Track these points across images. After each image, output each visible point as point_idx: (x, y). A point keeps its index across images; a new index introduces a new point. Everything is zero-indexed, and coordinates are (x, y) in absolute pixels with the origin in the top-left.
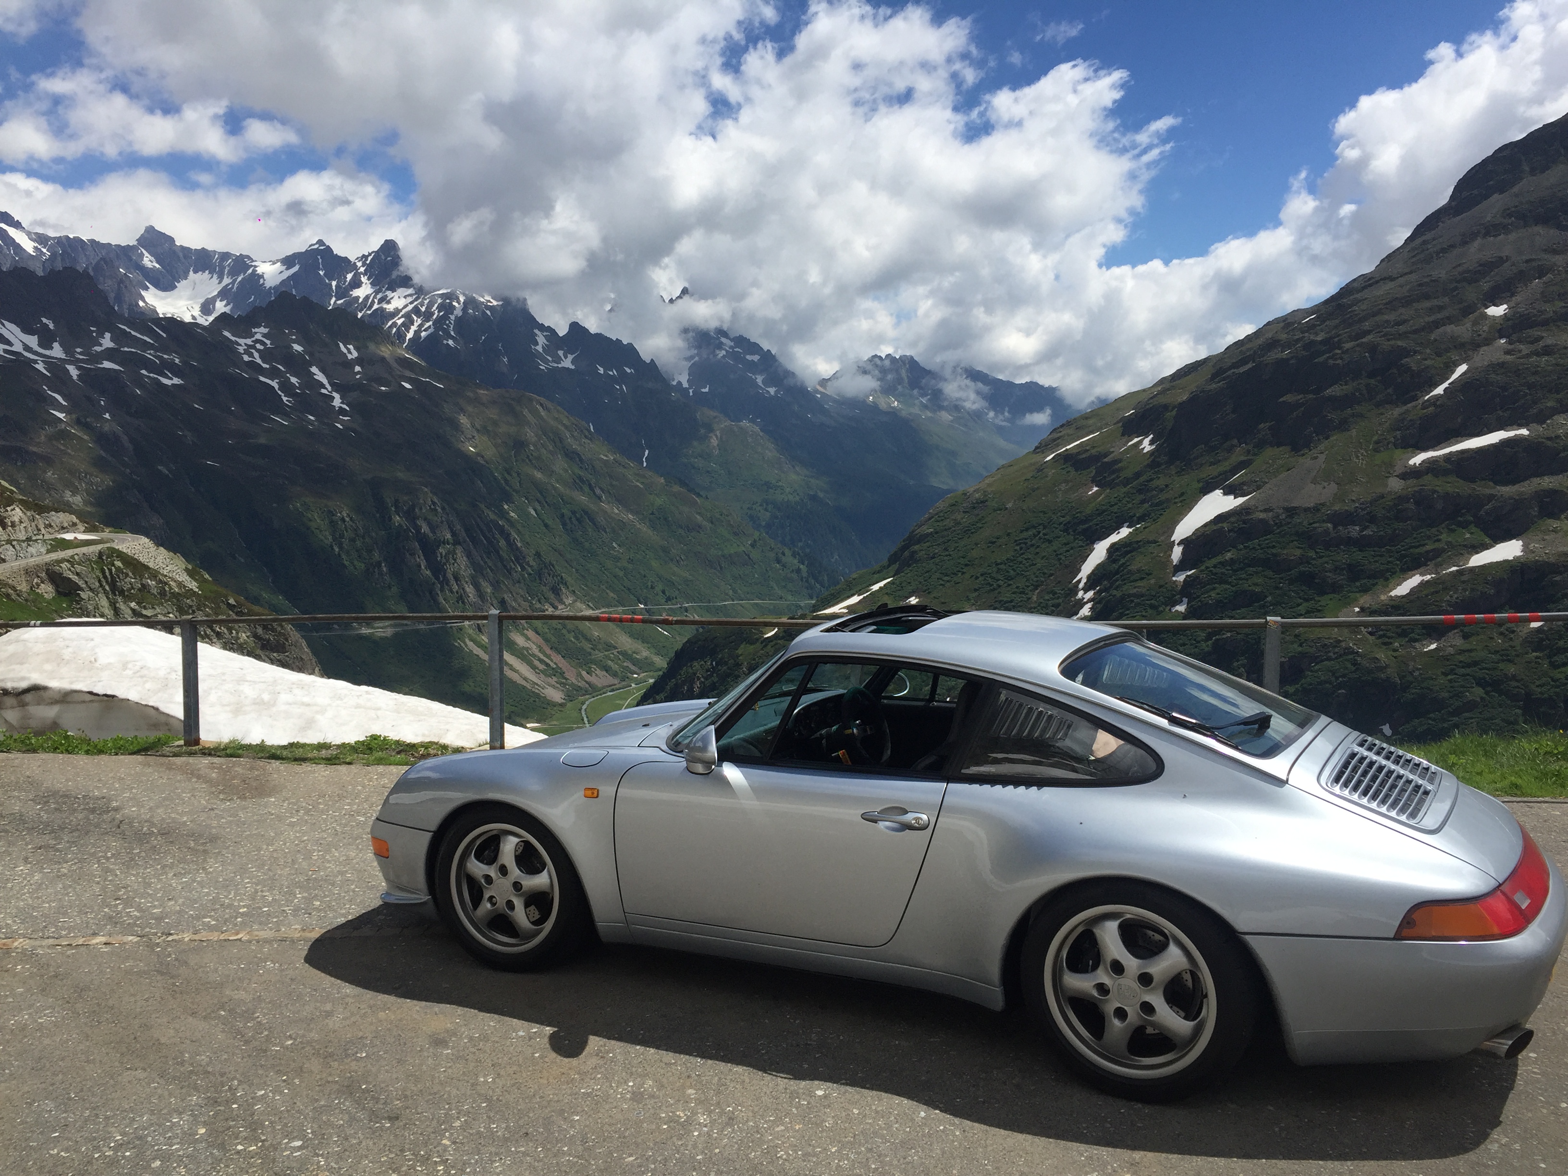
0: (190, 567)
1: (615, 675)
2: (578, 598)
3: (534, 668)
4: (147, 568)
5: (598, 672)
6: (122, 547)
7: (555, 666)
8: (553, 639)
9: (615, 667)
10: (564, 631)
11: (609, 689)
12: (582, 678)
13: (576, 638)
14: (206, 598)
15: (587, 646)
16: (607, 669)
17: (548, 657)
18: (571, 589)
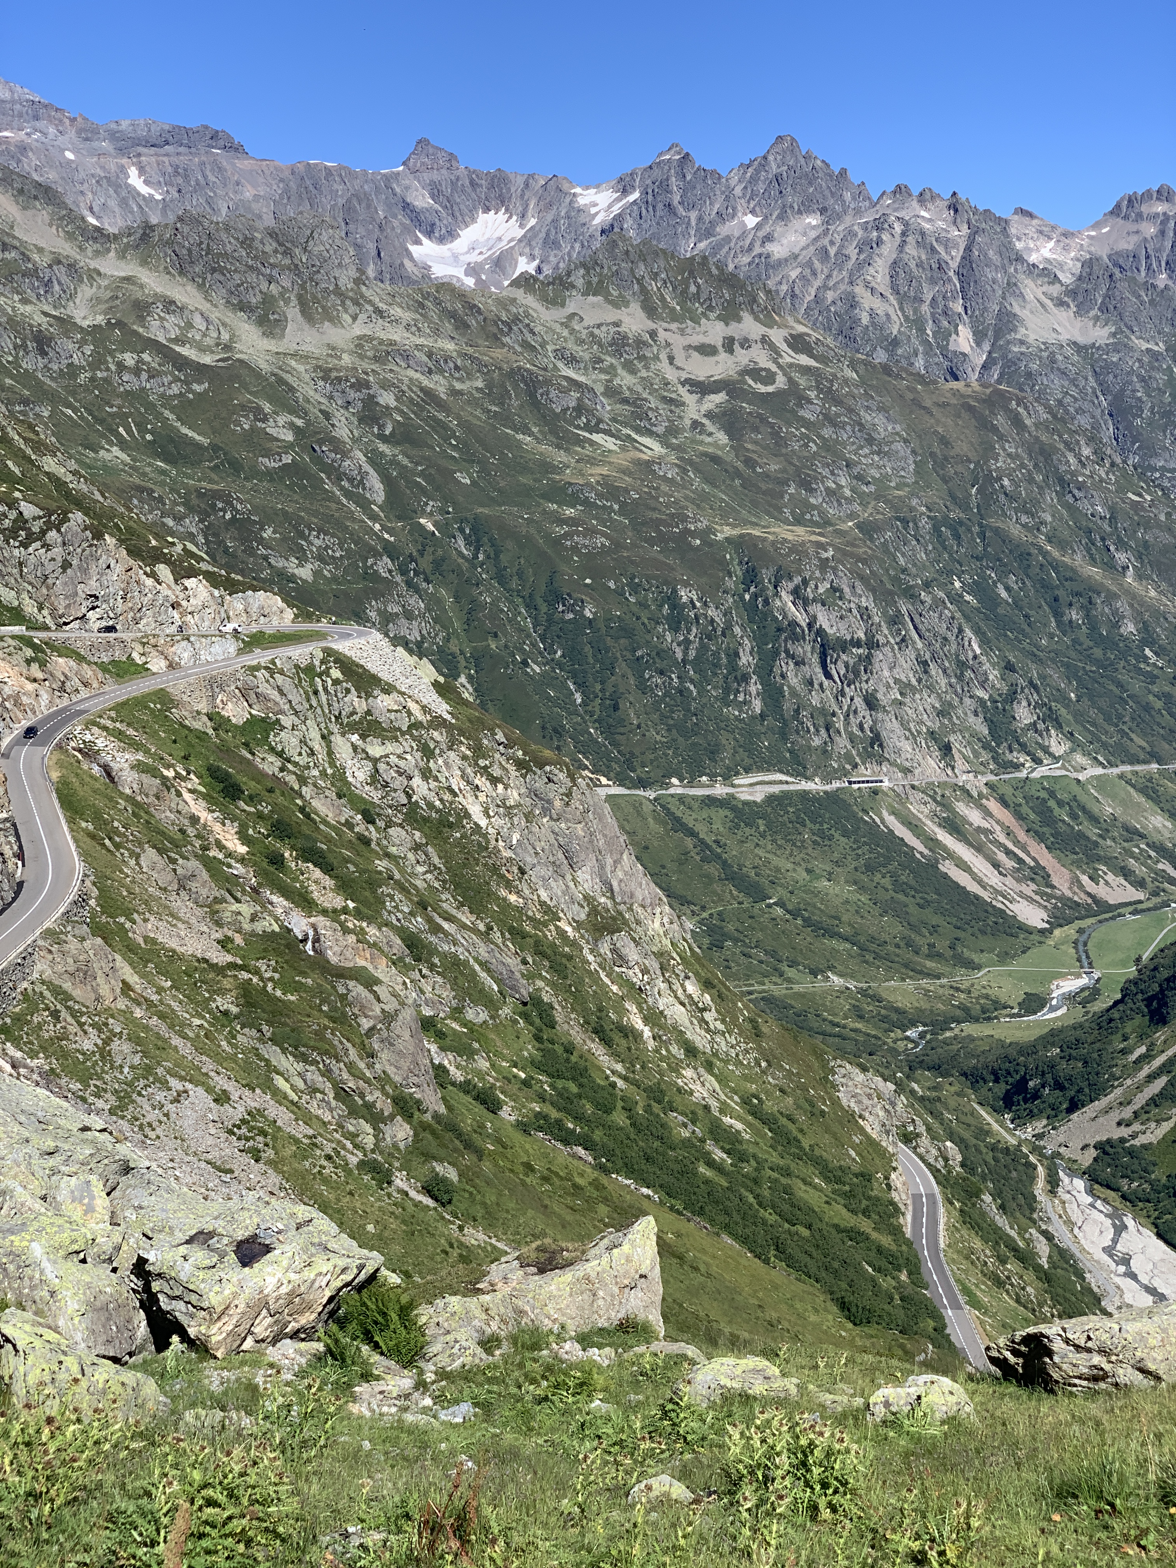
0: (441, 679)
1: (1140, 884)
2: (1077, 746)
3: (996, 865)
4: (379, 680)
5: (1110, 877)
6: (343, 647)
7: (1032, 864)
8: (1032, 816)
9: (1140, 870)
10: (1052, 803)
11: (1130, 909)
12: (1081, 886)
13: (1074, 816)
14: (462, 733)
15: (1093, 832)
16: (1126, 873)
17: (1024, 848)
18: (1067, 729)
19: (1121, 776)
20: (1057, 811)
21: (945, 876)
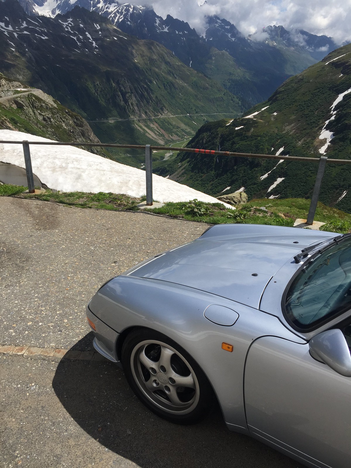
0: (54, 100)
1: (179, 136)
2: (169, 112)
3: (155, 134)
4: (42, 100)
5: (175, 135)
6: (34, 93)
7: (162, 133)
8: (161, 125)
9: (180, 134)
10: (164, 122)
11: (178, 141)
12: (170, 137)
13: (168, 124)
14: (60, 110)
15: (171, 127)
16: (177, 135)
17: (160, 131)
18: (166, 108)
19: (176, 117)
20: (165, 124)
21: (147, 136)
